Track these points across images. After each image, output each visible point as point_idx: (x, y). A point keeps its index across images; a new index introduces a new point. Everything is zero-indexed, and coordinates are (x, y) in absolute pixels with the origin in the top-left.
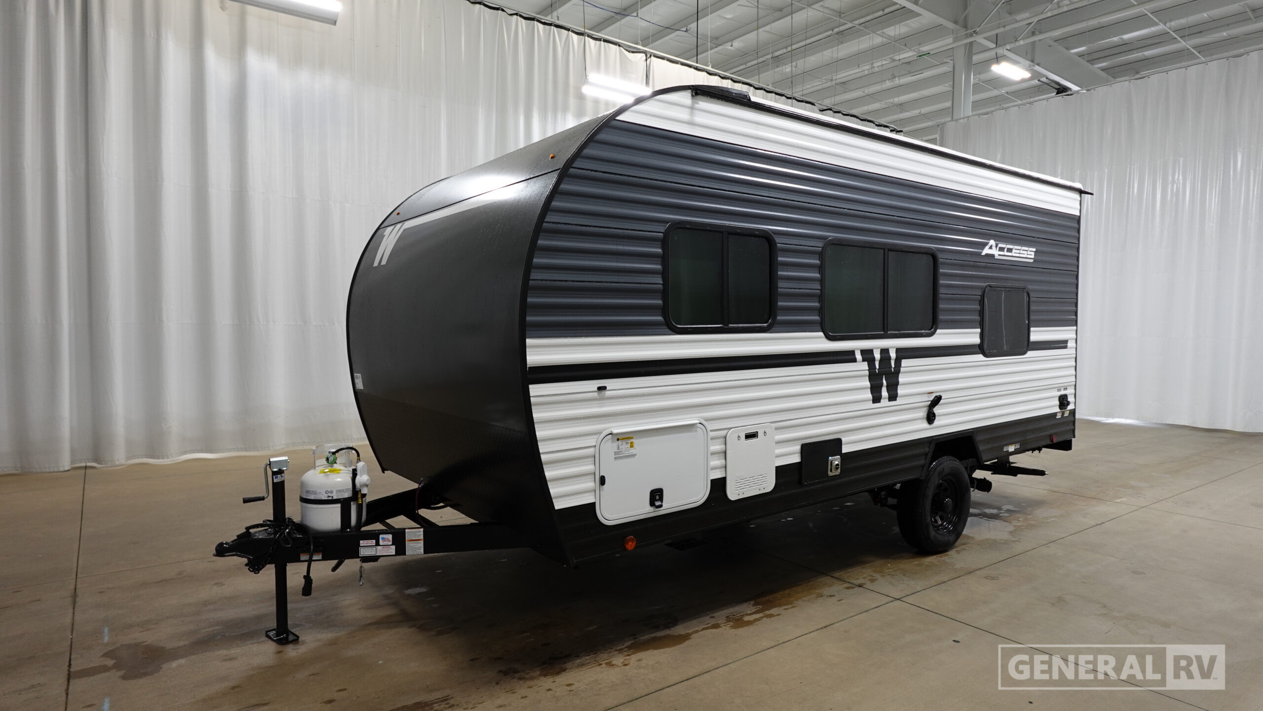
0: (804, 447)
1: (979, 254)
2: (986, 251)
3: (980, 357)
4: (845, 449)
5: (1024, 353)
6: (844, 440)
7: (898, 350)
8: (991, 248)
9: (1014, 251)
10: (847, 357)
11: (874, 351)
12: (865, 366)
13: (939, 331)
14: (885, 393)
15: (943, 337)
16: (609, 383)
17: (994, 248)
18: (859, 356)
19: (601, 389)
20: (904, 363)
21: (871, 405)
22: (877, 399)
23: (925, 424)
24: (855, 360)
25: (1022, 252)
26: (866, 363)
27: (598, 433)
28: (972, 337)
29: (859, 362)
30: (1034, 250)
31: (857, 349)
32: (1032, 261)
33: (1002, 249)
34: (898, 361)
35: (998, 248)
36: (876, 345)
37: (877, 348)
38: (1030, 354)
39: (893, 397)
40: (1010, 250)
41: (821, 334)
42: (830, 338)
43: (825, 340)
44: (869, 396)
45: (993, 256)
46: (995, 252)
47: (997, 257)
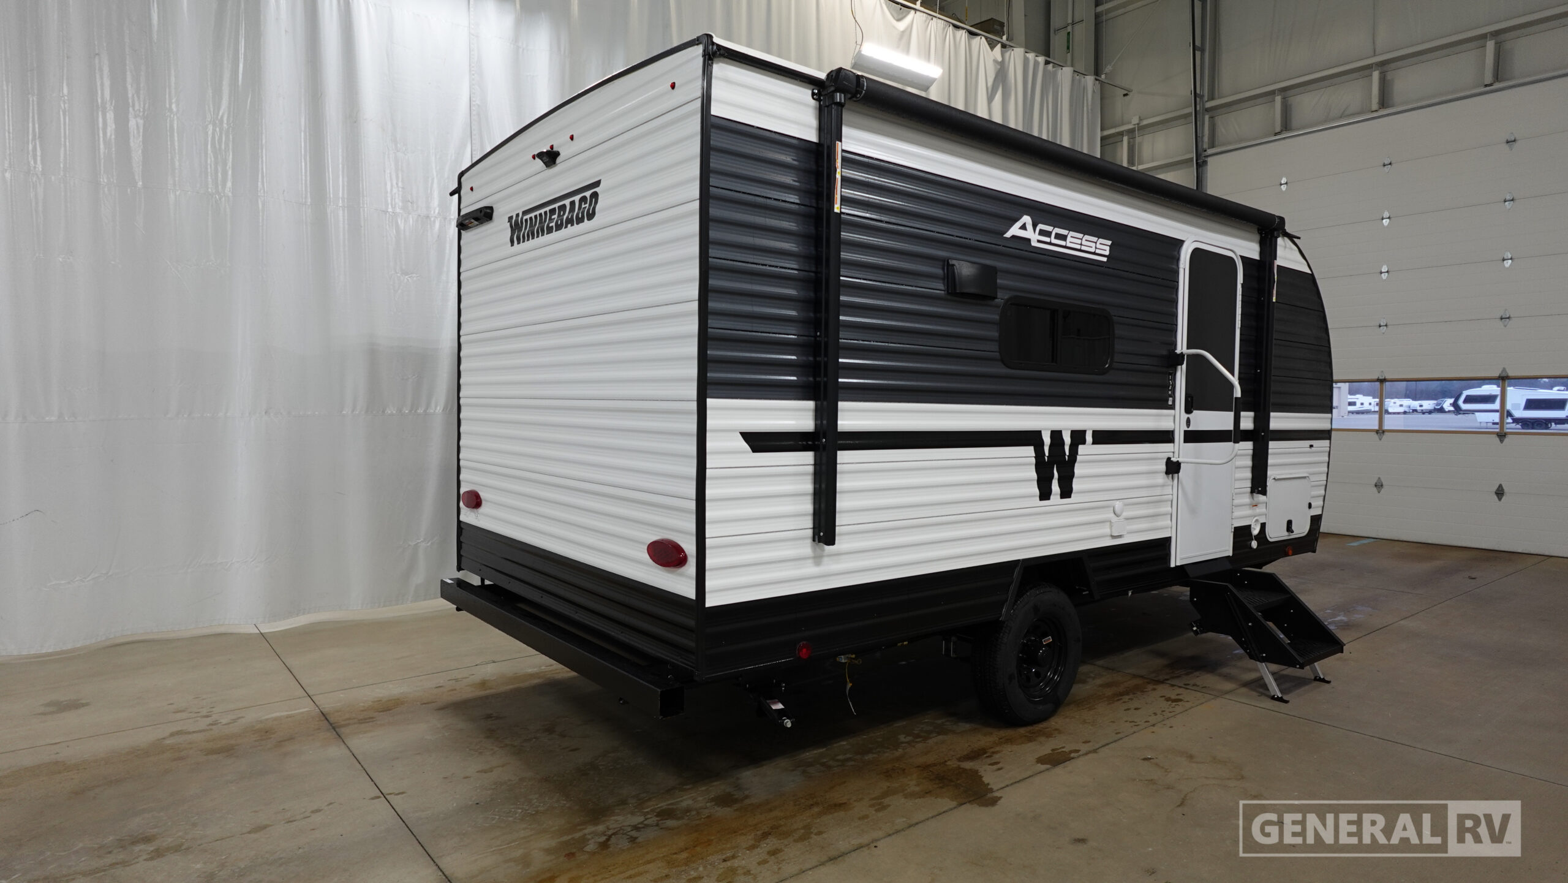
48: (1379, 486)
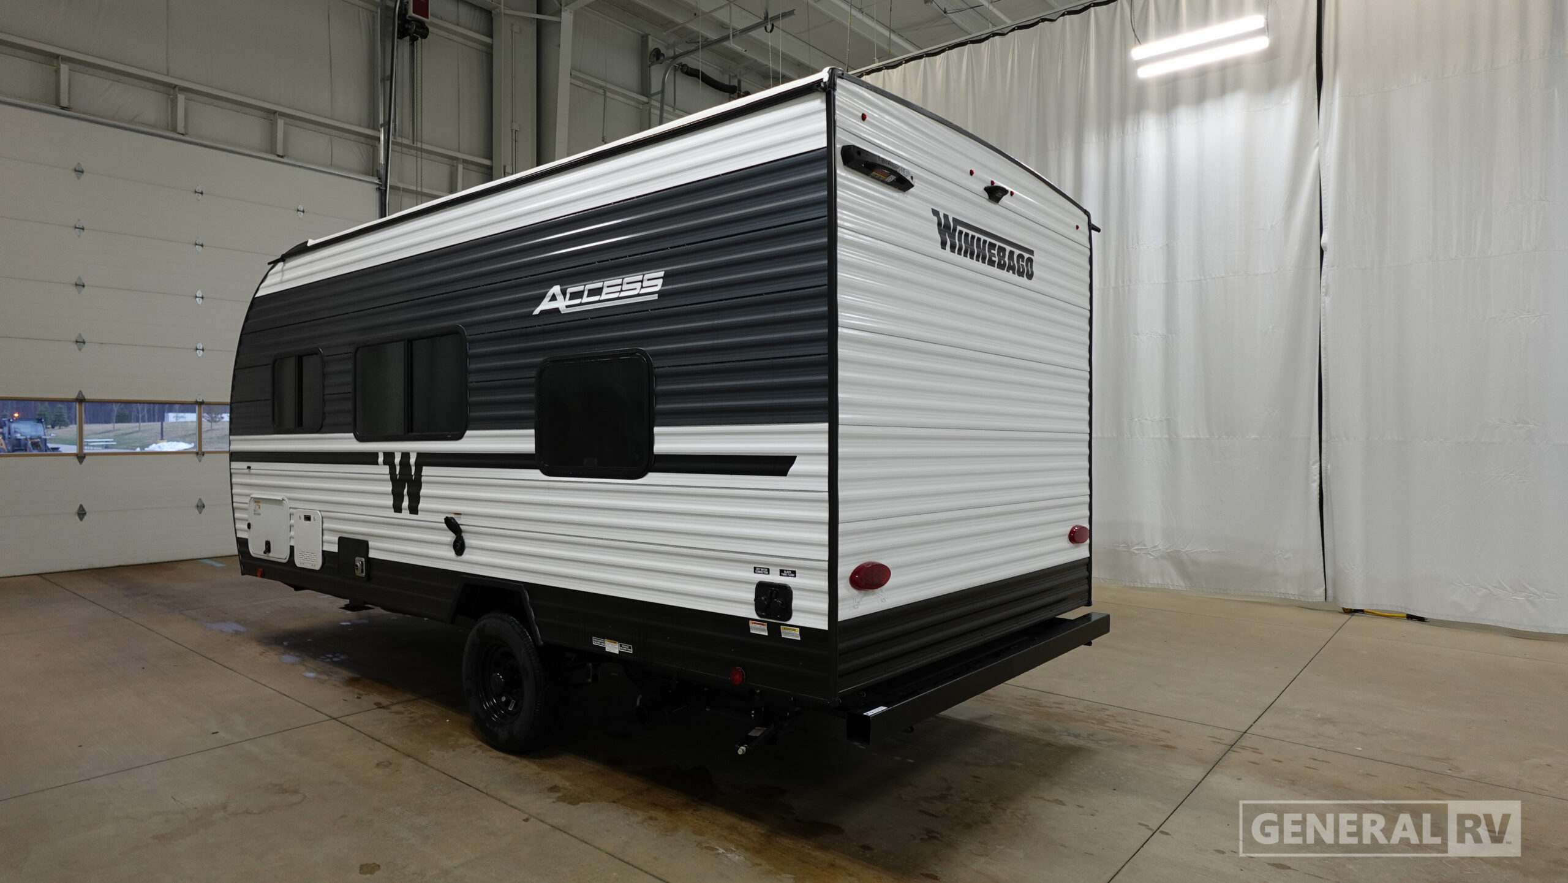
0: (340, 539)
1: (530, 315)
2: (546, 305)
3: (536, 474)
4: (372, 554)
5: (641, 475)
6: (371, 544)
7: (420, 455)
8: (554, 298)
9: (605, 290)
10: (369, 459)
11: (396, 454)
12: (386, 469)
13: (468, 433)
14: (406, 503)
15: (474, 442)
16: (254, 465)
17: (560, 297)
18: (381, 459)
19: (249, 468)
20: (426, 471)
21: (391, 513)
22: (397, 508)
23: (452, 554)
24: (377, 464)
25: (625, 287)
26: (387, 467)
27: (248, 495)
28: (523, 441)
29: (381, 465)
30: (662, 274)
31: (413, 451)
32: (655, 297)
33: (574, 296)
34: (419, 466)
35: (568, 296)
36: (398, 447)
37: (399, 451)
38: (652, 478)
39: (414, 510)
40: (598, 291)
41: (352, 435)
42: (360, 439)
43: (355, 440)
44: (390, 501)
45: (557, 310)
46: (561, 304)
47: (564, 310)
48: (201, 507)
